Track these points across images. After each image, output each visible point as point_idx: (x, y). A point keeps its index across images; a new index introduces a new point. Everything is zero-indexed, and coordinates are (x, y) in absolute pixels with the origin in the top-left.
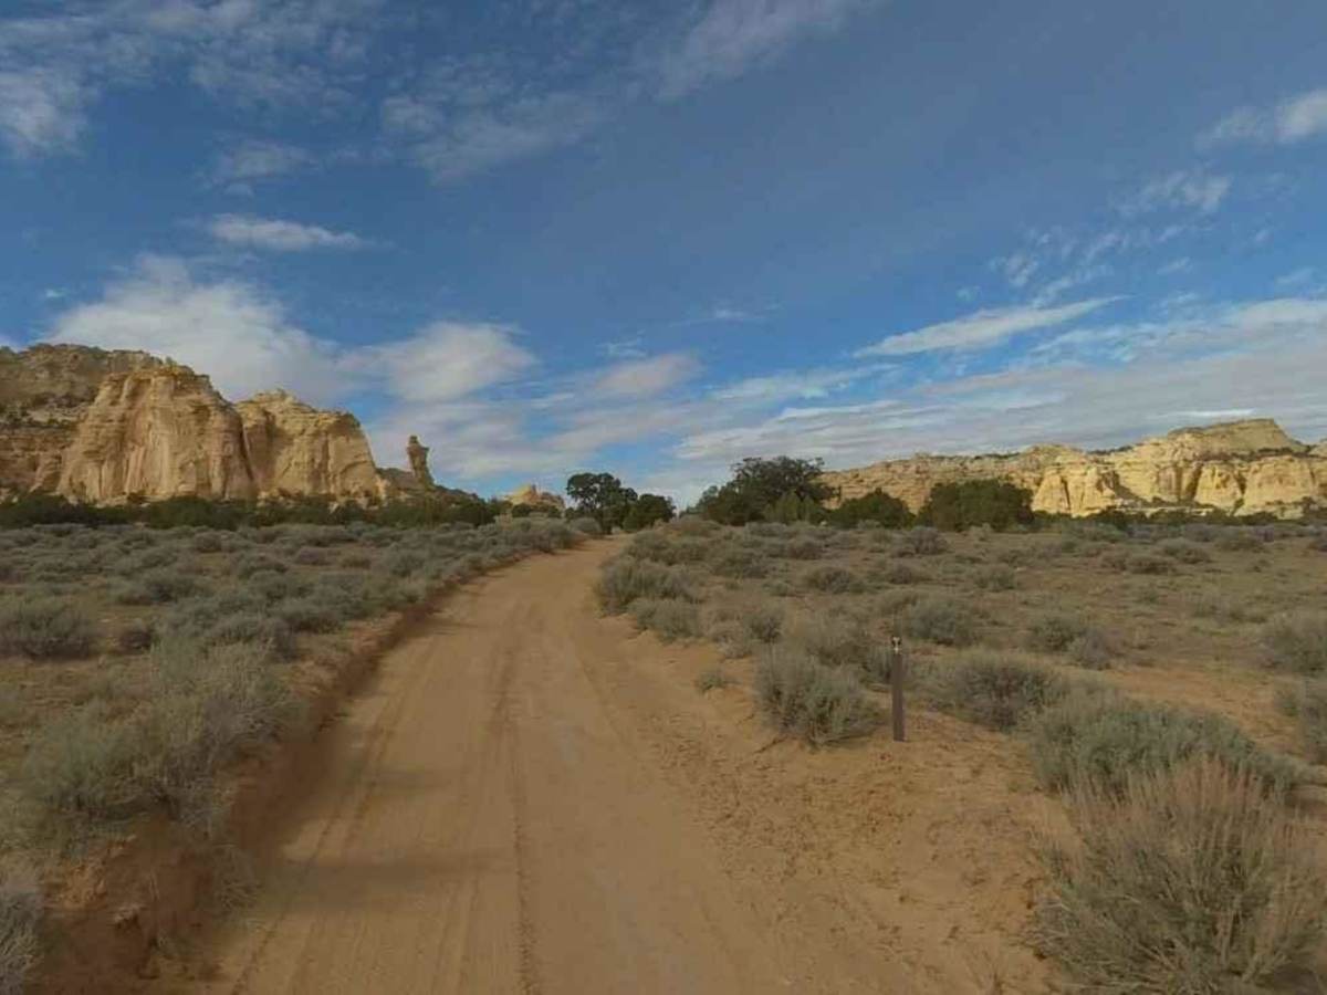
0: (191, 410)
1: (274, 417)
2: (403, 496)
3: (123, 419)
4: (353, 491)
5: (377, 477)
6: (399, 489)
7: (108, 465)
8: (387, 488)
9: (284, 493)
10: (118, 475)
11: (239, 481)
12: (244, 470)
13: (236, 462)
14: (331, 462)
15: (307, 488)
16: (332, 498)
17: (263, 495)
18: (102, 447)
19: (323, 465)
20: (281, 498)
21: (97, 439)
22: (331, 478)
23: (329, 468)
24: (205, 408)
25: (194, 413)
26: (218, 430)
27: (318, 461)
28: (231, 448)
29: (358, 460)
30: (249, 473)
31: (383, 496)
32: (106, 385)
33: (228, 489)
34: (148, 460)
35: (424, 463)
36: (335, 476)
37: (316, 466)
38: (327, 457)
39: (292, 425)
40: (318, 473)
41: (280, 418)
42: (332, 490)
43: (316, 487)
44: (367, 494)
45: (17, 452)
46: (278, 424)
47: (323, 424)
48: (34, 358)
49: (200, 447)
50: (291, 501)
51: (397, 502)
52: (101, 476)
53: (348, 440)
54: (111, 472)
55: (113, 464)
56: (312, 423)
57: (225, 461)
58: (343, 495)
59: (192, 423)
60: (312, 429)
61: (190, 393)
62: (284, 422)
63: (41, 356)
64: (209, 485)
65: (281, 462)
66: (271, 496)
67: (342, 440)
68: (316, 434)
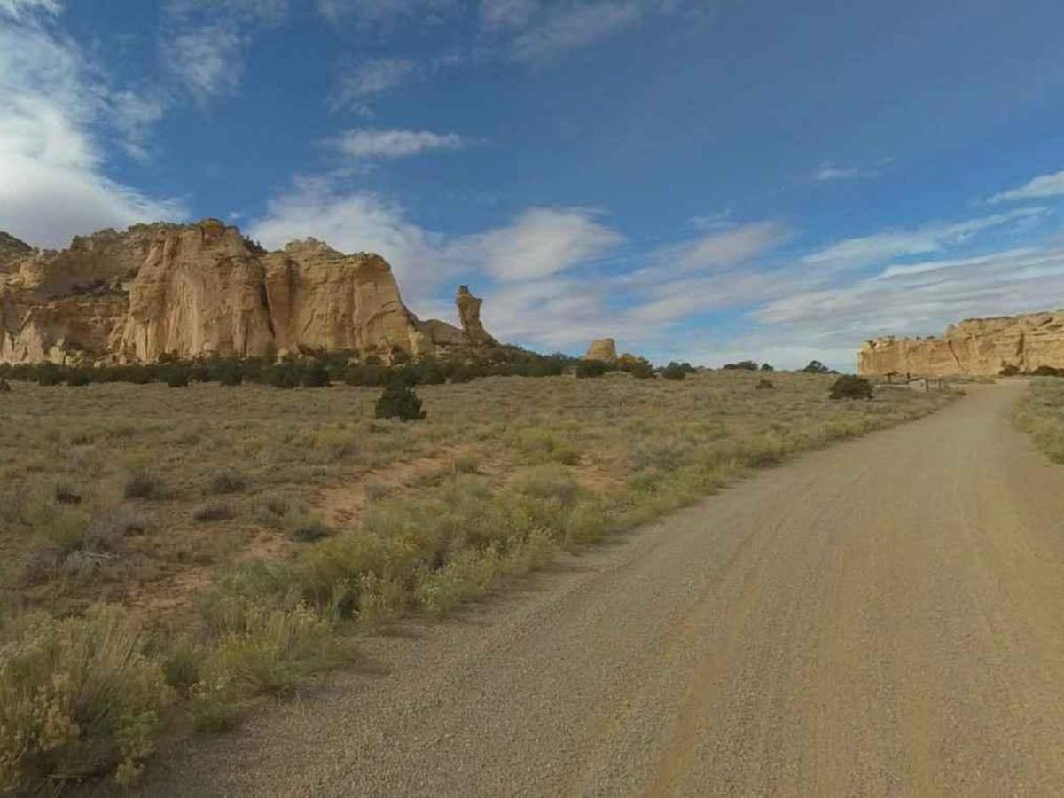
0: (216, 263)
1: (298, 265)
2: (439, 352)
3: (163, 279)
4: (379, 346)
5: (410, 328)
6: (435, 343)
7: (152, 327)
8: (419, 342)
9: (304, 350)
10: (161, 335)
11: (260, 338)
12: (265, 325)
13: (256, 318)
14: (356, 312)
15: (329, 343)
16: (356, 353)
17: (282, 352)
18: (146, 307)
19: (348, 315)
20: (301, 356)
21: (141, 300)
22: (356, 332)
23: (355, 321)
24: (229, 259)
25: (219, 266)
26: (239, 283)
27: (342, 311)
28: (252, 302)
29: (385, 309)
30: (271, 328)
31: (415, 350)
32: (153, 247)
33: (248, 348)
34: (183, 319)
35: (476, 316)
36: (360, 329)
37: (339, 317)
38: (351, 306)
39: (316, 274)
40: (342, 326)
41: (304, 265)
42: (358, 345)
43: (340, 341)
44: (396, 349)
45: (98, 318)
46: (302, 272)
47: (348, 269)
48: (132, 236)
49: (224, 302)
50: (311, 358)
51: (431, 358)
52: (147, 336)
53: (376, 285)
54: (154, 332)
55: (156, 324)
56: (336, 268)
57: (246, 315)
58: (366, 350)
59: (216, 277)
60: (335, 276)
61: (218, 245)
62: (307, 270)
63: (138, 234)
64: (231, 342)
65: (304, 315)
66: (290, 353)
67: (369, 286)
68: (342, 280)
